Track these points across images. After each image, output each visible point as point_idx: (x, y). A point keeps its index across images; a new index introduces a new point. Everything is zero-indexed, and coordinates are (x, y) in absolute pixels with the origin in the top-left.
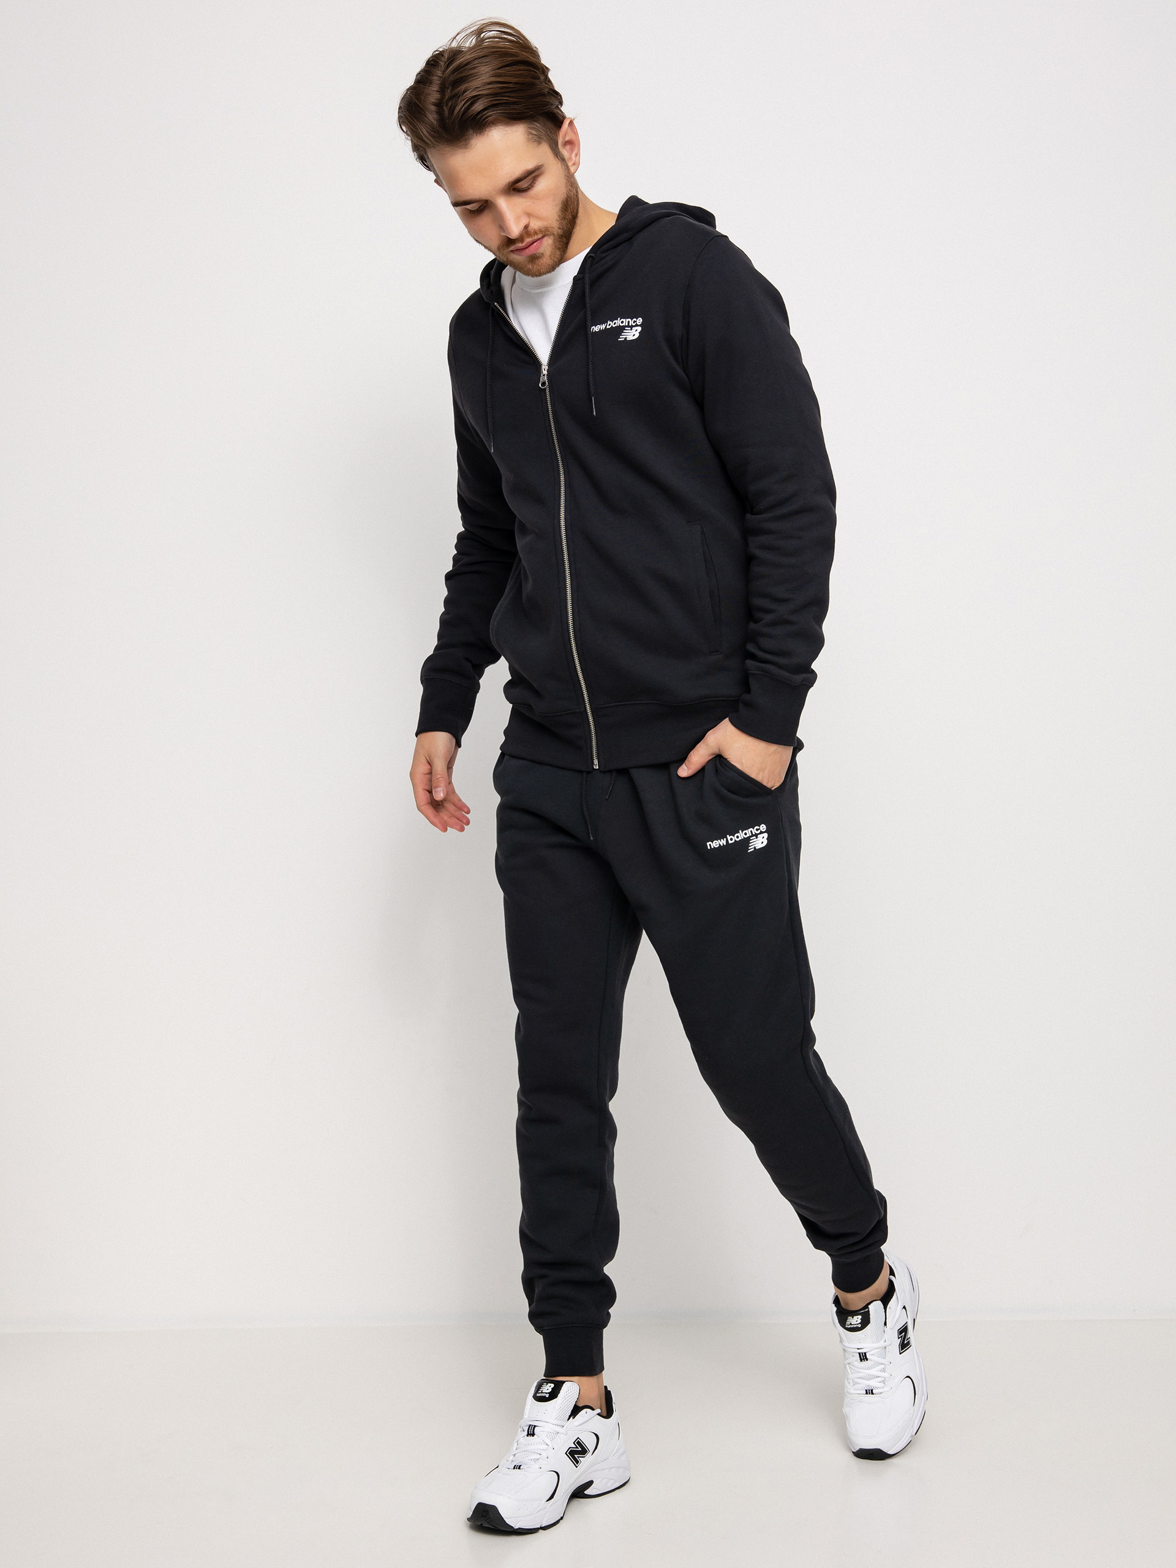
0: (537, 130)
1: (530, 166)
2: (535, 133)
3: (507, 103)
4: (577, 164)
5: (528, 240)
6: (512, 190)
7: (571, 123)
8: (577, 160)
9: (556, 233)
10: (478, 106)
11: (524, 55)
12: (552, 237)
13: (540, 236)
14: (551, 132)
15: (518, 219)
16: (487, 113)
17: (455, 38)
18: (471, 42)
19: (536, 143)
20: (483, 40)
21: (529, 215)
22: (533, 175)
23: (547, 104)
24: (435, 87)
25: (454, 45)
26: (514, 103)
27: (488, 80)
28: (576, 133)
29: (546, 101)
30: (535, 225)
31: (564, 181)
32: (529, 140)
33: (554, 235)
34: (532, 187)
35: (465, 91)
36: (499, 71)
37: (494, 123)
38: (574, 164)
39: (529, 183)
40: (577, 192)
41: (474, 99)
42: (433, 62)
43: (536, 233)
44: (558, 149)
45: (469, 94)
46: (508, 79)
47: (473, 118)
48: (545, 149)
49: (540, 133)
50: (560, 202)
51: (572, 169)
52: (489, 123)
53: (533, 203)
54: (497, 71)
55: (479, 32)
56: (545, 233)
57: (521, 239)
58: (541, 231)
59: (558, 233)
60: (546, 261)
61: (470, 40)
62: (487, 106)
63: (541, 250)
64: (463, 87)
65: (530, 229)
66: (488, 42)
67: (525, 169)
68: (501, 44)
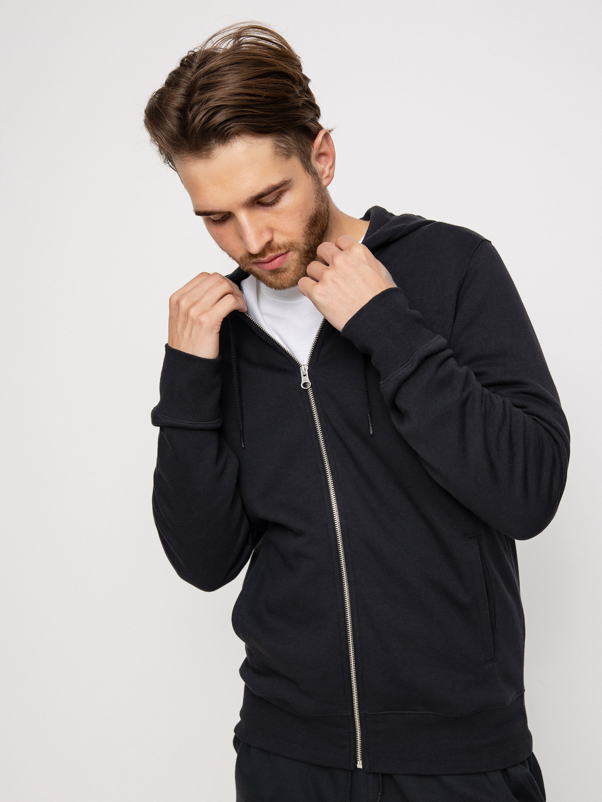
0: (287, 143)
1: (275, 180)
2: (284, 146)
3: (254, 116)
4: (330, 177)
5: (270, 255)
6: (256, 202)
7: (327, 135)
8: (331, 173)
9: (301, 249)
10: (219, 118)
11: (281, 65)
12: (297, 252)
13: (283, 251)
14: (303, 145)
15: (259, 234)
16: (229, 125)
17: (211, 38)
18: (229, 44)
19: (283, 158)
20: (240, 44)
21: (272, 230)
22: (278, 190)
23: (300, 118)
24: (182, 91)
25: (209, 46)
26: (261, 116)
27: (235, 91)
28: (332, 146)
29: (298, 115)
30: (279, 239)
31: (313, 196)
32: (276, 154)
33: (299, 250)
34: (277, 202)
35: (208, 100)
36: (249, 82)
37: (238, 133)
38: (328, 177)
39: (274, 198)
40: (328, 206)
41: (217, 109)
42: (186, 63)
43: (279, 248)
44: (310, 162)
45: (212, 104)
46: (259, 92)
47: (214, 129)
48: (295, 163)
49: (290, 146)
50: (308, 218)
51: (325, 182)
52: (233, 134)
53: (278, 218)
54: (247, 82)
55: (237, 36)
56: (289, 248)
57: (262, 253)
58: (285, 246)
59: (304, 248)
60: (289, 275)
61: (228, 42)
62: (231, 116)
63: (285, 266)
64: (208, 95)
65: (273, 244)
66: (246, 47)
67: (269, 184)
68: (257, 51)
